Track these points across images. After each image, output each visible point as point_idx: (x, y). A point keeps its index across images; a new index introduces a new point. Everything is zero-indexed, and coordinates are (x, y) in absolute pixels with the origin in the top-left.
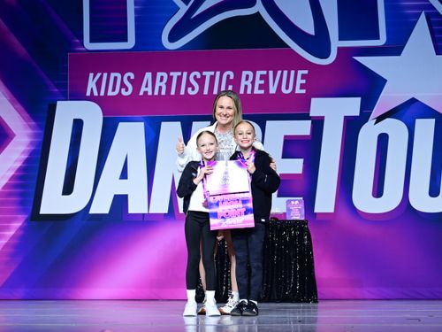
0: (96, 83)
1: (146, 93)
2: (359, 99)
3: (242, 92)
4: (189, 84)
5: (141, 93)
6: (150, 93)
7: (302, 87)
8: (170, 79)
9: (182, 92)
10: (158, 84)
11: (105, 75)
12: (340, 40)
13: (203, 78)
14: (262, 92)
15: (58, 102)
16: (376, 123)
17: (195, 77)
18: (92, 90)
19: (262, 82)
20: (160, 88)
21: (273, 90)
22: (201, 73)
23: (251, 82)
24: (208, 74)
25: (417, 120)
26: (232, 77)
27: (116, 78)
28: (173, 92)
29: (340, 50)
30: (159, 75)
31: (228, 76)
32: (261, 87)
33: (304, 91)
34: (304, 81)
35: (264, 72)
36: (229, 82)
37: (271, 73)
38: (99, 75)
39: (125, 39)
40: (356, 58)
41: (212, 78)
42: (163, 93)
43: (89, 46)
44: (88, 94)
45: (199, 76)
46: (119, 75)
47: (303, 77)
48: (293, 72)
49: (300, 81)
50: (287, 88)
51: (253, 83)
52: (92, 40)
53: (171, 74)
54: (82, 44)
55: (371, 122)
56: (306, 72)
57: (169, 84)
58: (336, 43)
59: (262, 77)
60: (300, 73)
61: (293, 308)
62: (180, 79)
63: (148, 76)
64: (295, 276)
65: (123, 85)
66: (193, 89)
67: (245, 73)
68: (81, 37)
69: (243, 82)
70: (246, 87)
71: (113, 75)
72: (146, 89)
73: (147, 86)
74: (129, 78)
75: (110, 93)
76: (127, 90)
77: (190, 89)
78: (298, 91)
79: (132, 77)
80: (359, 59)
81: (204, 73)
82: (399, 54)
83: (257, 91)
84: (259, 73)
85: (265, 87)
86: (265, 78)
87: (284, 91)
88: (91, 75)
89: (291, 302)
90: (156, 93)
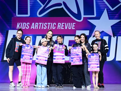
0: (19, 25)
1: (32, 28)
2: (89, 31)
3: (58, 28)
4: (44, 26)
5: (31, 28)
6: (34, 28)
7: (74, 27)
8: (39, 25)
9: (42, 28)
10: (36, 26)
11: (22, 23)
12: (84, 15)
13: (48, 24)
14: (63, 28)
15: (9, 30)
16: (93, 37)
17: (46, 24)
18: (18, 27)
19: (63, 26)
20: (36, 27)
21: (66, 28)
22: (47, 23)
23: (60, 26)
24: (49, 24)
25: (104, 37)
26: (55, 24)
27: (24, 24)
28: (40, 28)
29: (84, 18)
30: (36, 23)
31: (54, 24)
32: (63, 27)
33: (74, 29)
34: (74, 26)
35: (64, 23)
36: (55, 26)
37: (66, 23)
38: (20, 23)
39: (27, 14)
40: (88, 20)
41: (50, 25)
42: (37, 28)
43: (17, 15)
44: (17, 28)
45: (47, 24)
46: (25, 23)
47: (74, 25)
48: (71, 24)
49: (73, 26)
50: (70, 28)
51: (61, 26)
52: (18, 14)
53: (39, 23)
54: (16, 15)
55: (92, 37)
56: (75, 23)
57: (39, 26)
58: (83, 16)
59: (63, 25)
60: (73, 24)
61: (71, 86)
62: (42, 25)
63: (33, 24)
64: (71, 77)
65: (26, 26)
66: (45, 27)
67: (59, 23)
68: (15, 13)
69: (58, 26)
70: (59, 27)
71: (24, 23)
72: (33, 27)
73: (33, 26)
74: (28, 24)
75: (23, 28)
76: (27, 27)
77: (44, 27)
78: (73, 28)
79: (29, 24)
80: (89, 20)
81: (48, 23)
82: (99, 19)
83: (62, 28)
84: (63, 24)
85: (64, 27)
86: (64, 25)
87: (69, 28)
88: (18, 23)
89: (70, 84)
90: (35, 28)
